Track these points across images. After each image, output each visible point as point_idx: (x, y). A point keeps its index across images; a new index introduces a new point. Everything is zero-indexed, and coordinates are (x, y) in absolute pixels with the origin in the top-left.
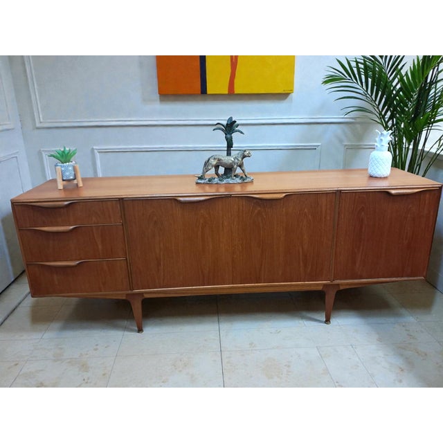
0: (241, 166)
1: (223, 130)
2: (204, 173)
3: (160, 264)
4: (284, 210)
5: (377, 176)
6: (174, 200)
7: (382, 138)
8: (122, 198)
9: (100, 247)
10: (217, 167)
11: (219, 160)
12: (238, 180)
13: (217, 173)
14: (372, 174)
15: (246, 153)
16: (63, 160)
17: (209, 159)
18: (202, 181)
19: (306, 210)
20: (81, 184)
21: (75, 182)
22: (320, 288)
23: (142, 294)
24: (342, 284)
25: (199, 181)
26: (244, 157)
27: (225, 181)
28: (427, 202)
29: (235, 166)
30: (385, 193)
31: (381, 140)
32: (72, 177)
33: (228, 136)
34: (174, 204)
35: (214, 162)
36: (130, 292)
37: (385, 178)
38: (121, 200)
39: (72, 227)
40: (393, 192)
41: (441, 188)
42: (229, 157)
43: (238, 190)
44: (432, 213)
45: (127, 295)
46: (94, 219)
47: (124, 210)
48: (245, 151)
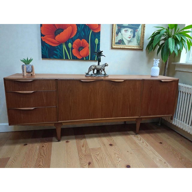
3: (71, 109)
4: (123, 87)
5: (154, 76)
6: (79, 81)
8: (57, 79)
9: (45, 101)
10: (94, 70)
11: (95, 67)
13: (94, 73)
14: (152, 75)
15: (106, 64)
16: (26, 63)
18: (88, 75)
19: (131, 87)
23: (61, 123)
26: (106, 66)
27: (97, 76)
28: (174, 85)
29: (102, 70)
30: (160, 81)
31: (156, 62)
32: (30, 71)
33: (99, 57)
36: (57, 122)
37: (157, 77)
39: (33, 92)
40: (163, 81)
41: (178, 80)
45: (55, 124)
46: (43, 88)
47: (57, 85)
48: (106, 63)
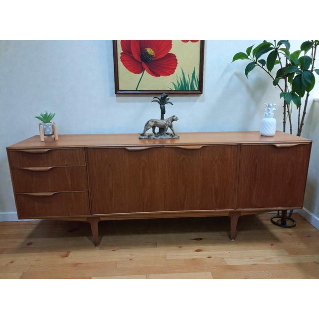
0: (171, 127)
1: (158, 102)
2: (145, 131)
4: (201, 157)
5: (266, 135)
6: (123, 149)
7: (269, 109)
8: (87, 147)
9: (70, 183)
10: (154, 127)
11: (155, 122)
12: (169, 137)
13: (154, 132)
14: (263, 134)
15: (174, 118)
16: (45, 121)
17: (148, 122)
18: (144, 137)
19: (216, 158)
20: (57, 138)
21: (53, 136)
22: (227, 215)
23: (98, 217)
24: (243, 212)
25: (141, 137)
26: (173, 120)
27: (159, 137)
28: (302, 153)
29: (167, 127)
30: (272, 146)
31: (269, 110)
32: (51, 133)
33: (162, 106)
34: (123, 151)
35: (152, 124)
36: (90, 216)
37: (272, 136)
38: (86, 149)
39: (50, 168)
40: (278, 145)
42: (162, 121)
43: (169, 143)
44: (305, 161)
45: (88, 218)
46: (66, 162)
47: (88, 156)
48: (174, 116)
